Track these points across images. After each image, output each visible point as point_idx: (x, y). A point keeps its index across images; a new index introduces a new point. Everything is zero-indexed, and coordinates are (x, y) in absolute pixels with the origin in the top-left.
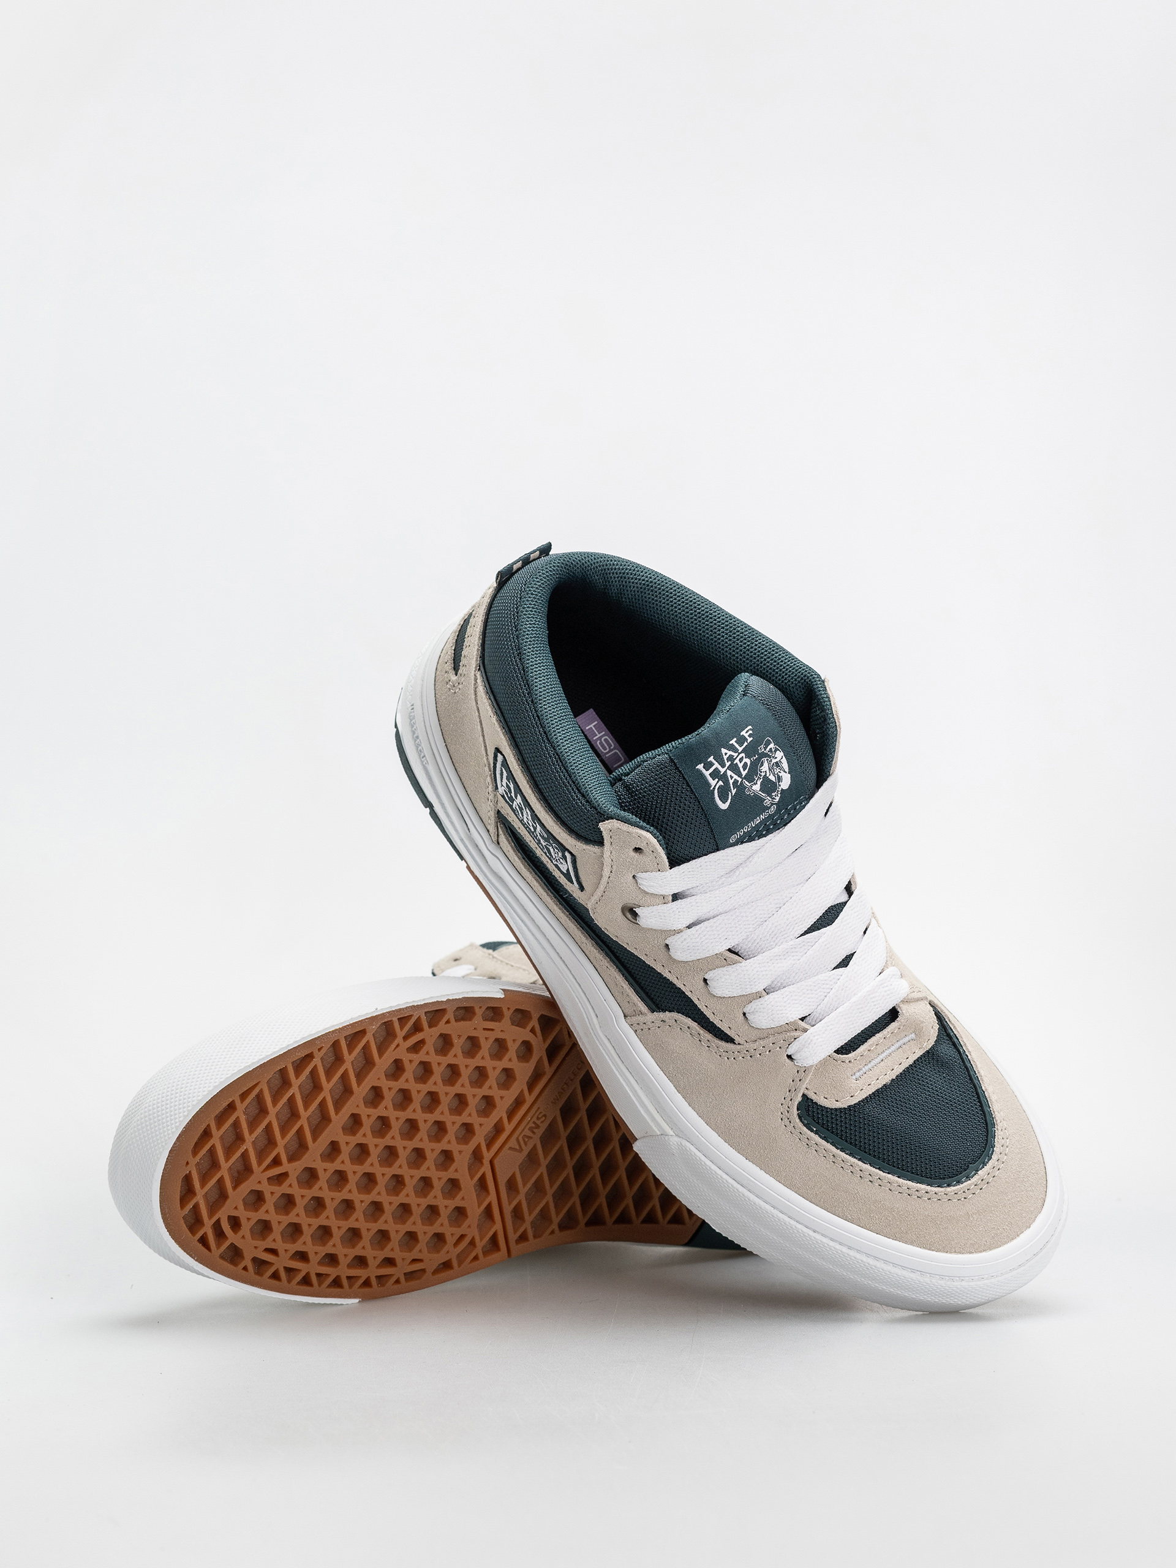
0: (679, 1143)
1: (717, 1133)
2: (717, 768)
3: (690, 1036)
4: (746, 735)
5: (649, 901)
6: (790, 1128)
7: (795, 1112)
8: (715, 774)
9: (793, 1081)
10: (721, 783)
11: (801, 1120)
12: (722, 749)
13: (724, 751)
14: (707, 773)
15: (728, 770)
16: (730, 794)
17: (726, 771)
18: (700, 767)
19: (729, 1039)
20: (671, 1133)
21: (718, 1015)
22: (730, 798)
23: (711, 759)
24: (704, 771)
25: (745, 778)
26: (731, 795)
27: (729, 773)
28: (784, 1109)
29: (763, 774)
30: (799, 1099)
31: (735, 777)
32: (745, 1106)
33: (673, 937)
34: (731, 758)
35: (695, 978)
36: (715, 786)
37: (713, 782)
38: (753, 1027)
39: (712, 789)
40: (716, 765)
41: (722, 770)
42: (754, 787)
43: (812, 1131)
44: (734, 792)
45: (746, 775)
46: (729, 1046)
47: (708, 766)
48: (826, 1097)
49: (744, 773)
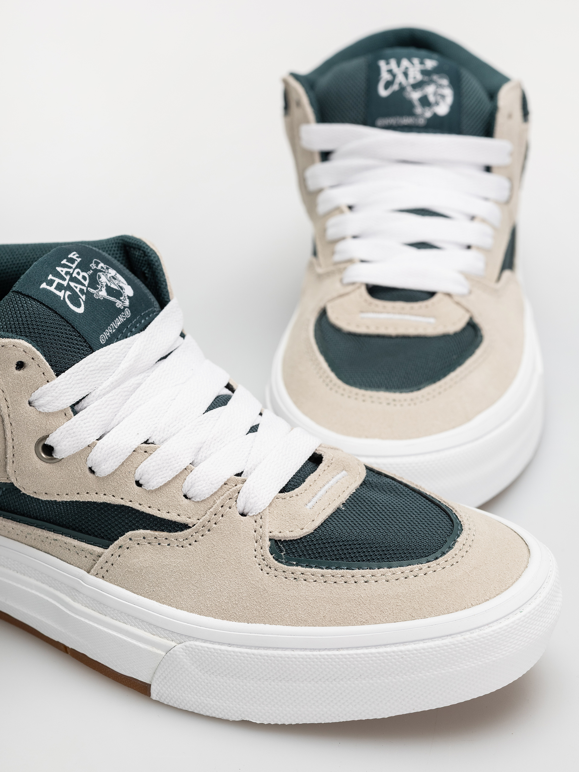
0: (185, 647)
1: (213, 617)
2: (58, 283)
3: (149, 545)
4: (74, 257)
5: (54, 423)
6: (272, 572)
7: (271, 557)
8: (60, 287)
9: (255, 531)
10: (68, 293)
11: (279, 562)
12: (57, 268)
13: (59, 269)
14: (52, 289)
15: (70, 283)
16: (81, 300)
17: (68, 284)
18: (44, 285)
19: (184, 527)
20: (174, 644)
21: (164, 509)
22: (82, 303)
23: (50, 277)
24: (48, 288)
25: (88, 286)
26: (83, 301)
27: (72, 284)
28: (259, 559)
29: (104, 284)
30: (269, 543)
31: (79, 286)
32: (225, 576)
33: (91, 454)
34: (67, 273)
35: (128, 485)
36: (64, 296)
37: (61, 294)
38: (198, 502)
39: (62, 299)
40: (57, 280)
41: (65, 283)
42: (100, 293)
43: (293, 565)
44: (84, 297)
45: (89, 284)
46: (186, 532)
47: (50, 283)
48: (291, 530)
49: (86, 283)
